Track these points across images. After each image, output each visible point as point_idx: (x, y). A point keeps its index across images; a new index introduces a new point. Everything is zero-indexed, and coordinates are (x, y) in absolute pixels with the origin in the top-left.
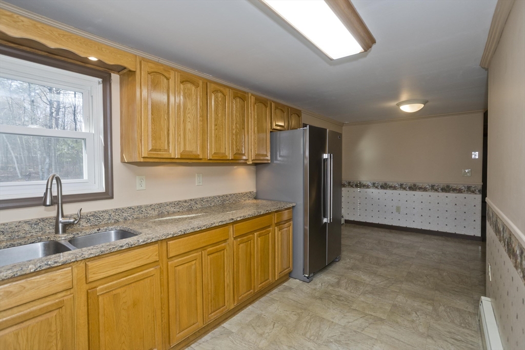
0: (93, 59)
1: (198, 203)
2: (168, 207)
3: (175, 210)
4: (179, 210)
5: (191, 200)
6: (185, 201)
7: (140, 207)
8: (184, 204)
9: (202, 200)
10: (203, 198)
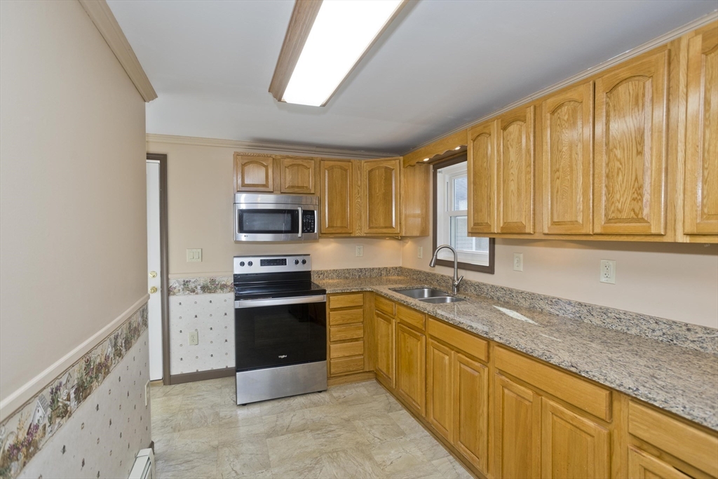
0: (458, 148)
1: (594, 313)
2: (541, 302)
3: (552, 310)
4: (558, 313)
5: (580, 304)
6: (570, 303)
7: (511, 291)
8: (567, 306)
9: (605, 311)
10: (608, 309)
